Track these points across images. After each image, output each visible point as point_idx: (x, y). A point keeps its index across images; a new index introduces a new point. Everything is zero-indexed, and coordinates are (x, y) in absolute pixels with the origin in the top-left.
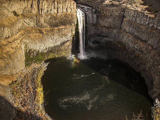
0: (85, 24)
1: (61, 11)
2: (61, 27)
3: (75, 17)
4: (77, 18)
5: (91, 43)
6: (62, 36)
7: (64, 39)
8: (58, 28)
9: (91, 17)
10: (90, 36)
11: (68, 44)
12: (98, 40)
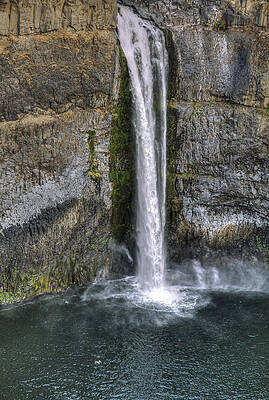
0: (169, 97)
1: (37, 20)
2: (30, 120)
3: (113, 59)
4: (124, 62)
5: (202, 210)
6: (36, 170)
7: (51, 190)
8: (14, 124)
9: (200, 53)
10: (194, 168)
11: (71, 219)
12: (243, 191)
